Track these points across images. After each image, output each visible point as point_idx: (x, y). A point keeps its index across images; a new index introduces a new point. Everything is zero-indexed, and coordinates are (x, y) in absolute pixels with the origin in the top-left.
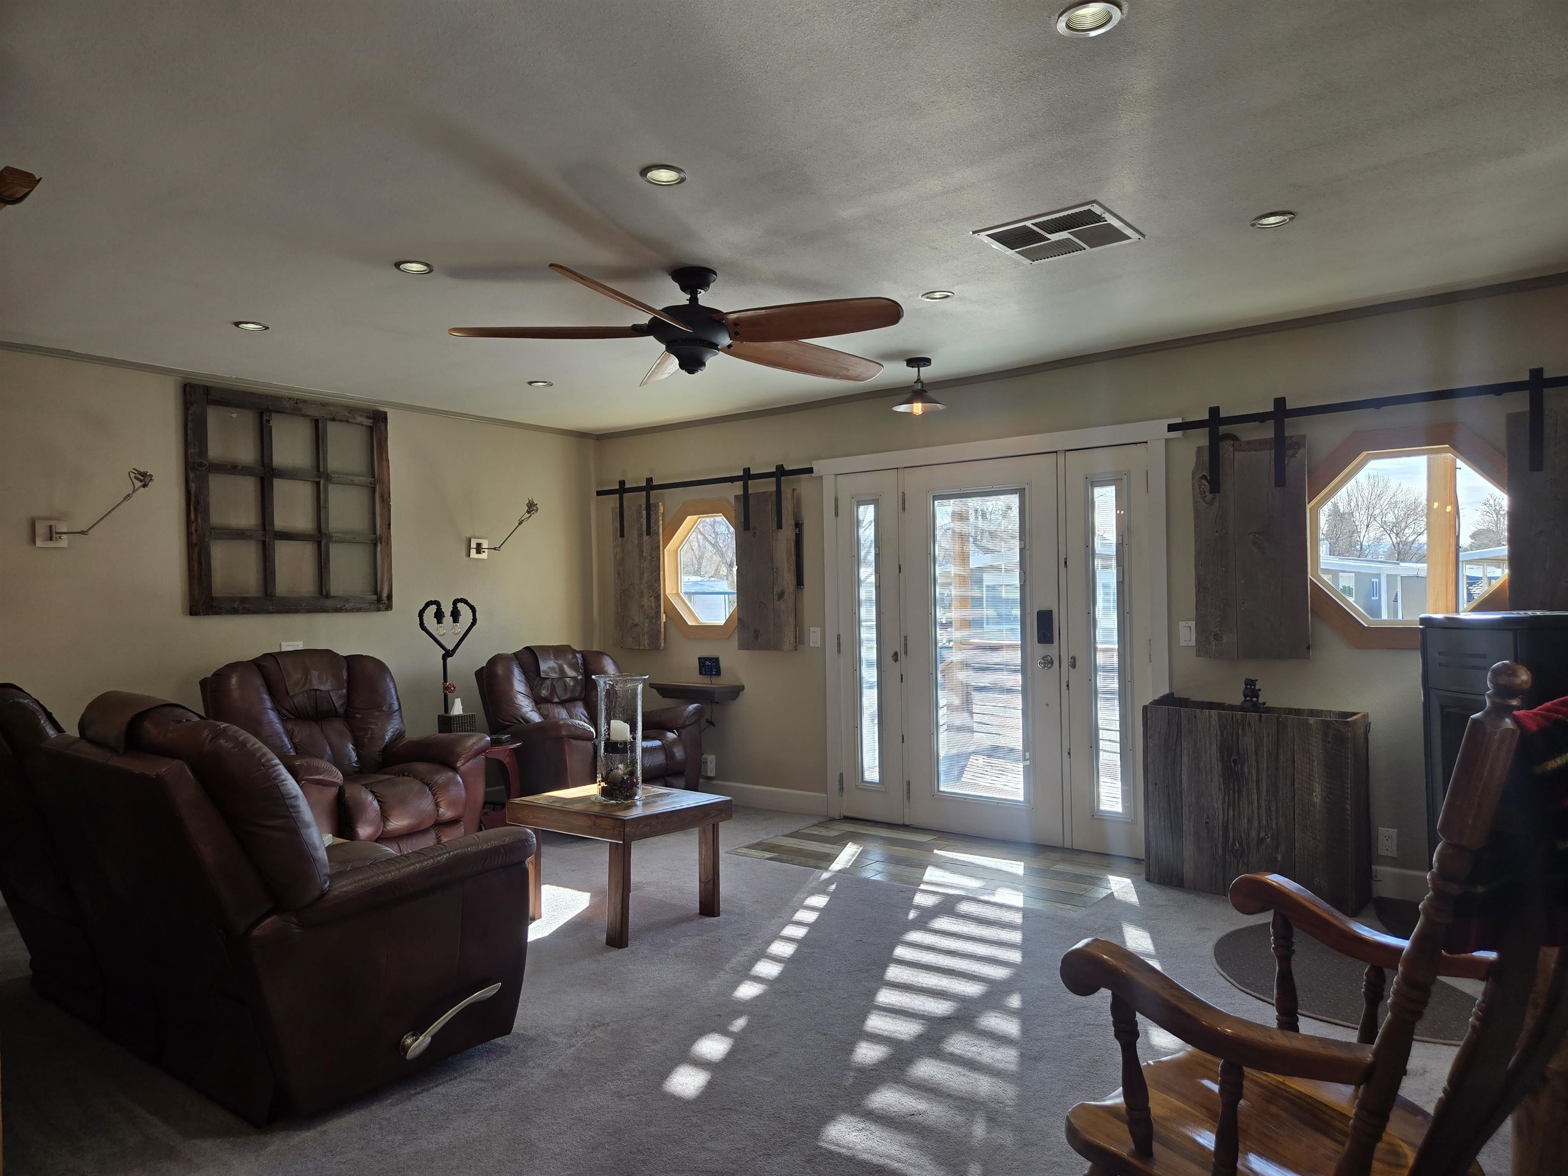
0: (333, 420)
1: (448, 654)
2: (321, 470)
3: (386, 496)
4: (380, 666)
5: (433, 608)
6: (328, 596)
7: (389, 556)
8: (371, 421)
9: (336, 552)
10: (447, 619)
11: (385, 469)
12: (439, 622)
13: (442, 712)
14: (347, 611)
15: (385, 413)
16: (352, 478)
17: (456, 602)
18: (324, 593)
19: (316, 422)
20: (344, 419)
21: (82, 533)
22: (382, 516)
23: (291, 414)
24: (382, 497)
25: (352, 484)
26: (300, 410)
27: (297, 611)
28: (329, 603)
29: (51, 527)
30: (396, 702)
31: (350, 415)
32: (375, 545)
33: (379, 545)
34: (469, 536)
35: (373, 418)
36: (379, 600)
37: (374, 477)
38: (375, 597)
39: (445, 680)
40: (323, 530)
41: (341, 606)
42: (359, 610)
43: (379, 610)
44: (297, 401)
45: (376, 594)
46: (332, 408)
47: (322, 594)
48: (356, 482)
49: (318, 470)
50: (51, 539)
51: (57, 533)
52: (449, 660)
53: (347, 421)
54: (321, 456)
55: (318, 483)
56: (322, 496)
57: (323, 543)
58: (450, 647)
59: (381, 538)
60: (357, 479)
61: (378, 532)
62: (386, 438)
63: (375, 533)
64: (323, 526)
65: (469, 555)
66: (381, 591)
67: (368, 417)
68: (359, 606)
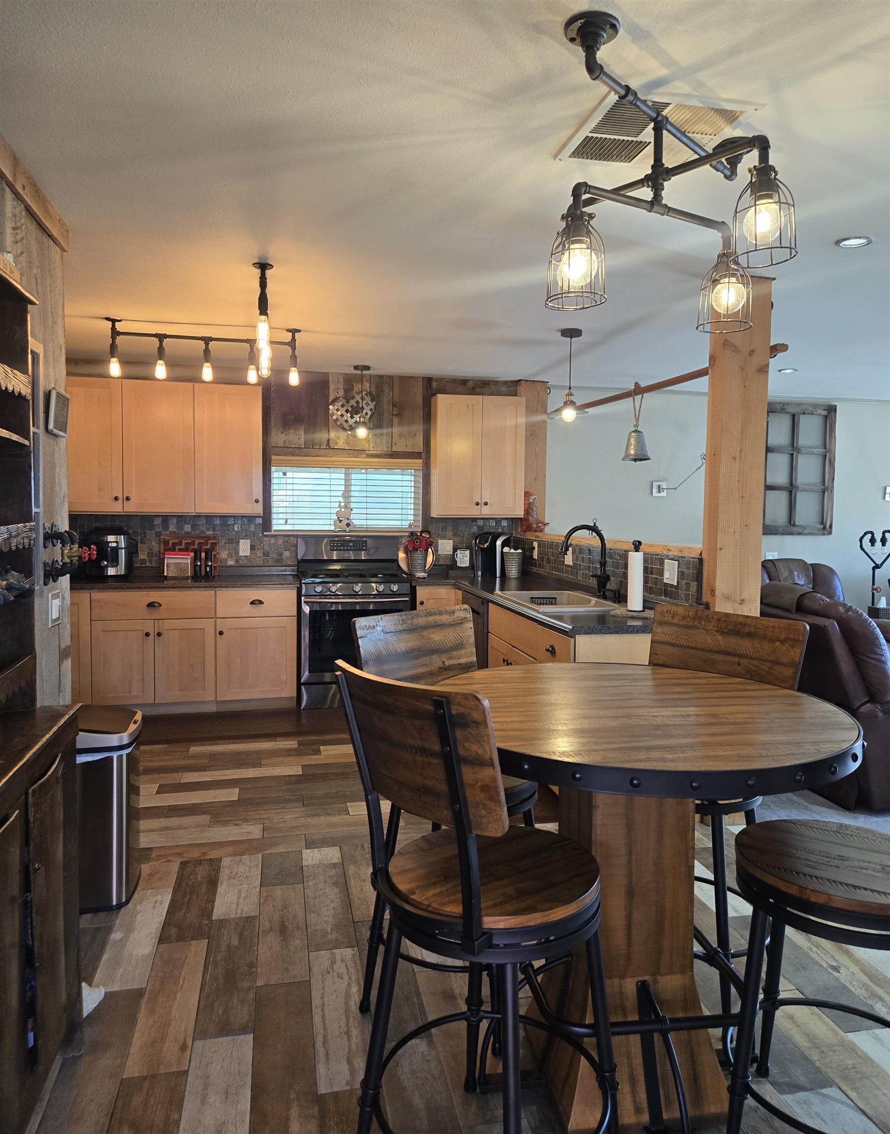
0: (804, 413)
1: (877, 567)
2: (795, 446)
3: (832, 460)
4: (831, 571)
5: (869, 536)
6: (794, 525)
7: (832, 500)
8: (826, 412)
9: (800, 497)
10: (878, 543)
11: (833, 442)
12: (873, 545)
13: (870, 605)
14: (805, 534)
15: (836, 406)
16: (812, 450)
17: (884, 533)
18: (792, 523)
19: (794, 416)
20: (810, 412)
21: (675, 489)
22: (829, 473)
23: (780, 412)
24: (830, 461)
25: (813, 453)
26: (785, 409)
27: (776, 534)
28: (795, 529)
29: (659, 486)
30: (842, 595)
31: (814, 410)
32: (824, 492)
33: (826, 493)
34: (885, 485)
35: (828, 410)
36: (824, 528)
37: (825, 449)
38: (822, 526)
39: (873, 584)
40: (794, 484)
41: (801, 532)
42: (812, 534)
43: (824, 534)
44: (784, 404)
45: (822, 524)
46: (803, 406)
47: (790, 523)
48: (815, 452)
49: (793, 447)
50: (659, 492)
51: (663, 489)
52: (877, 571)
53: (812, 414)
54: (795, 437)
55: (792, 455)
56: (794, 463)
57: (793, 491)
58: (879, 562)
59: (828, 488)
60: (815, 451)
61: (826, 485)
62: (835, 423)
63: (824, 485)
64: (794, 482)
65: (885, 499)
66: (826, 523)
67: (825, 410)
68: (812, 532)
